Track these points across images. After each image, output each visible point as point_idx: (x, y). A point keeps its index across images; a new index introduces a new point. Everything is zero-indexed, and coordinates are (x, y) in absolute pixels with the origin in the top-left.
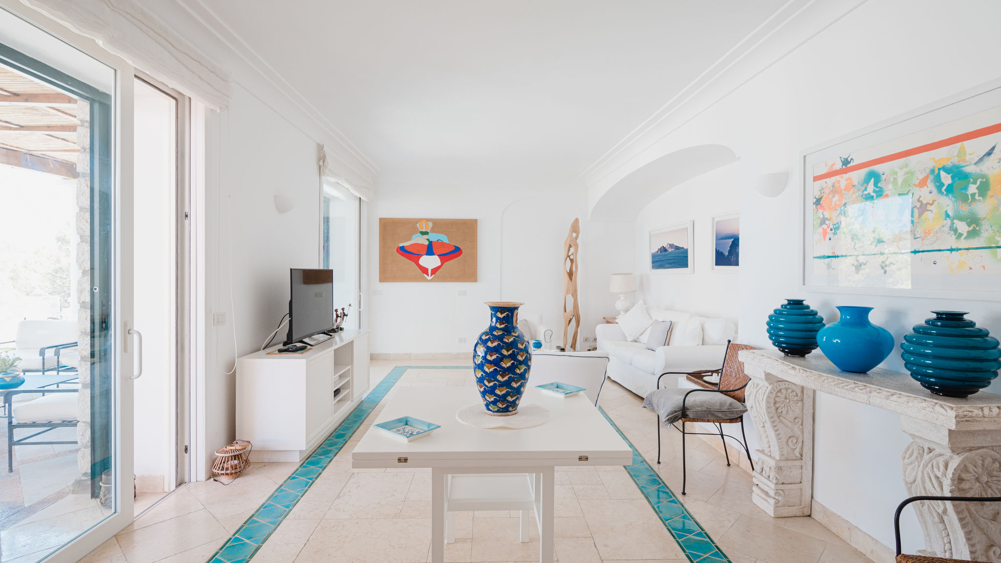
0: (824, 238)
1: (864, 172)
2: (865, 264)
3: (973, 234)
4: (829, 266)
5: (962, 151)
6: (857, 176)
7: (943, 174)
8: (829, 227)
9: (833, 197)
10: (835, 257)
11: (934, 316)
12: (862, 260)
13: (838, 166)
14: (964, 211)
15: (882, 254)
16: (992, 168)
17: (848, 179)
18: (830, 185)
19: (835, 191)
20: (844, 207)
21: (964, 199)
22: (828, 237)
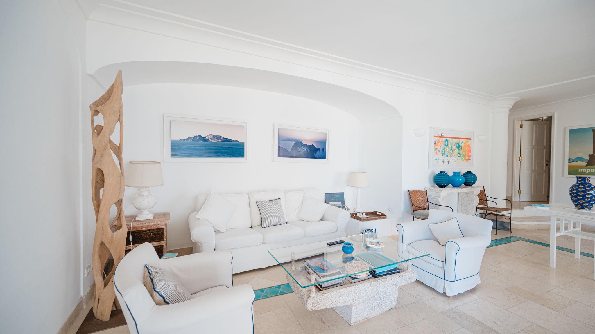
1: (445, 139)
4: (437, 162)
5: (459, 141)
7: (457, 144)
8: (437, 151)
9: (439, 143)
10: (439, 159)
11: (466, 172)
12: (444, 160)
13: (440, 135)
14: (459, 152)
15: (448, 159)
16: (462, 145)
17: (442, 139)
18: (438, 139)
19: (439, 141)
20: (441, 146)
21: (459, 150)
22: (437, 153)
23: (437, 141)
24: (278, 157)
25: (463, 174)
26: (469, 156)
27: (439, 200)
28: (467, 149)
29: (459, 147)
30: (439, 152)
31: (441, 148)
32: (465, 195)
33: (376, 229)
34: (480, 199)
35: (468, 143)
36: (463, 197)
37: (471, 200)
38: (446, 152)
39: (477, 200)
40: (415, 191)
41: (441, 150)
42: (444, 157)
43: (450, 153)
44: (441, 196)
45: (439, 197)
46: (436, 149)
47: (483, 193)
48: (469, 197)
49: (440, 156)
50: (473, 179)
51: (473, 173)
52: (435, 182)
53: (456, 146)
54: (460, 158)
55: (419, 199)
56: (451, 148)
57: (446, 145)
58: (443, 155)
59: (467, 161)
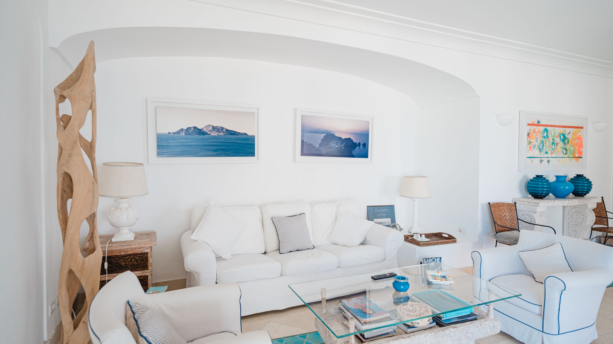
0: (530, 150)
1: (544, 128)
2: (543, 161)
3: (566, 153)
4: (532, 161)
5: (565, 131)
6: (542, 129)
7: (561, 135)
8: (532, 146)
9: (534, 134)
10: (534, 157)
11: (576, 175)
12: (542, 159)
13: (536, 123)
14: (565, 147)
15: (548, 157)
16: (569, 137)
17: (538, 129)
18: (533, 129)
19: (534, 131)
20: (537, 139)
21: (565, 144)
22: (532, 149)
23: (532, 131)
24: (302, 155)
25: (571, 179)
26: (580, 153)
27: (535, 216)
28: (577, 142)
29: (564, 139)
30: (535, 147)
31: (537, 141)
32: (574, 210)
33: (441, 258)
34: (596, 216)
35: (579, 134)
36: (571, 213)
37: (583, 216)
38: (545, 147)
39: (591, 218)
40: (498, 203)
41: (537, 144)
42: (543, 154)
43: (551, 149)
44: (538, 212)
45: (535, 212)
46: (530, 143)
47: (602, 207)
48: (579, 213)
49: (536, 153)
50: (586, 186)
51: (586, 177)
52: (528, 190)
53: (561, 139)
54: (567, 156)
55: (505, 215)
56: (552, 141)
57: (544, 137)
58: (540, 151)
59: (577, 160)
